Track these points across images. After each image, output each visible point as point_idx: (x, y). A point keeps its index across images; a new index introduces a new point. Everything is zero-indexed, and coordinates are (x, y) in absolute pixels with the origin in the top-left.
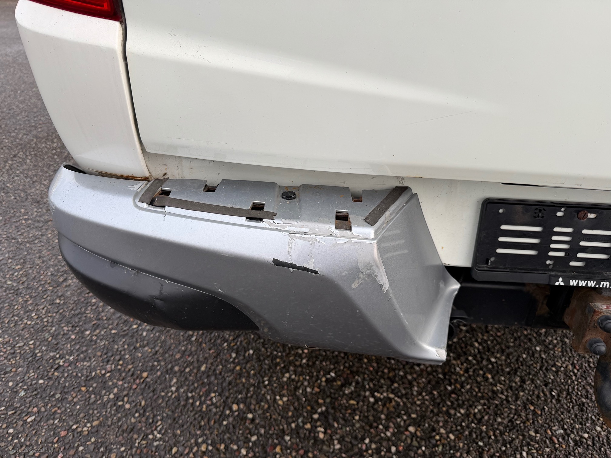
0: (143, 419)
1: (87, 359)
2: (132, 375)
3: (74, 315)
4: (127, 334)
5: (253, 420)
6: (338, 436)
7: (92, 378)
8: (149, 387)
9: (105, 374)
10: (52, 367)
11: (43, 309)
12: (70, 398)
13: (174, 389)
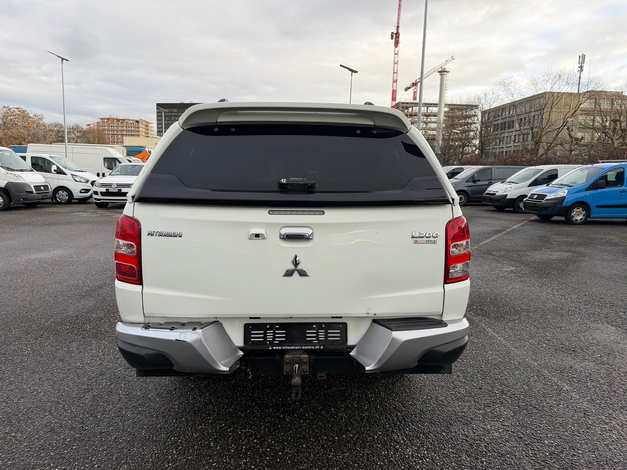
0: (129, 445)
1: (100, 426)
2: (123, 431)
3: (91, 410)
4: (120, 416)
5: (181, 442)
6: (220, 445)
7: (103, 433)
8: (131, 434)
9: (109, 431)
10: (82, 430)
11: (74, 408)
12: (92, 440)
13: (143, 434)
